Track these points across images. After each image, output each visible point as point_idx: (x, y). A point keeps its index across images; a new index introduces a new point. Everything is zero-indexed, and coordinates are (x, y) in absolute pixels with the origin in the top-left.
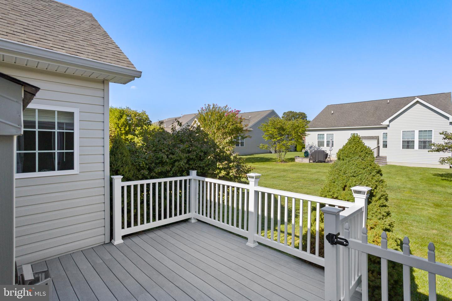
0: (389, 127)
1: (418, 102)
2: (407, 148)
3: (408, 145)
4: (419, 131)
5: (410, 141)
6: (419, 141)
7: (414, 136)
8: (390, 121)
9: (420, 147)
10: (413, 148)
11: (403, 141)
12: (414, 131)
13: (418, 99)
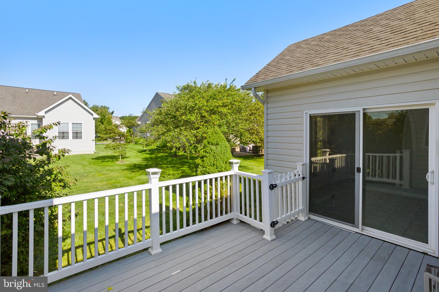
0: (44, 118)
1: (70, 98)
2: (62, 139)
3: (64, 136)
4: (72, 123)
5: (65, 132)
6: (73, 132)
7: (69, 127)
8: (46, 112)
9: (73, 138)
10: (68, 138)
11: (59, 132)
12: (68, 123)
13: (70, 96)
